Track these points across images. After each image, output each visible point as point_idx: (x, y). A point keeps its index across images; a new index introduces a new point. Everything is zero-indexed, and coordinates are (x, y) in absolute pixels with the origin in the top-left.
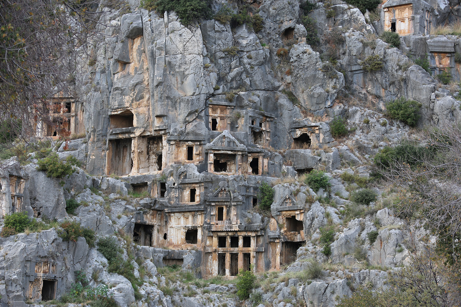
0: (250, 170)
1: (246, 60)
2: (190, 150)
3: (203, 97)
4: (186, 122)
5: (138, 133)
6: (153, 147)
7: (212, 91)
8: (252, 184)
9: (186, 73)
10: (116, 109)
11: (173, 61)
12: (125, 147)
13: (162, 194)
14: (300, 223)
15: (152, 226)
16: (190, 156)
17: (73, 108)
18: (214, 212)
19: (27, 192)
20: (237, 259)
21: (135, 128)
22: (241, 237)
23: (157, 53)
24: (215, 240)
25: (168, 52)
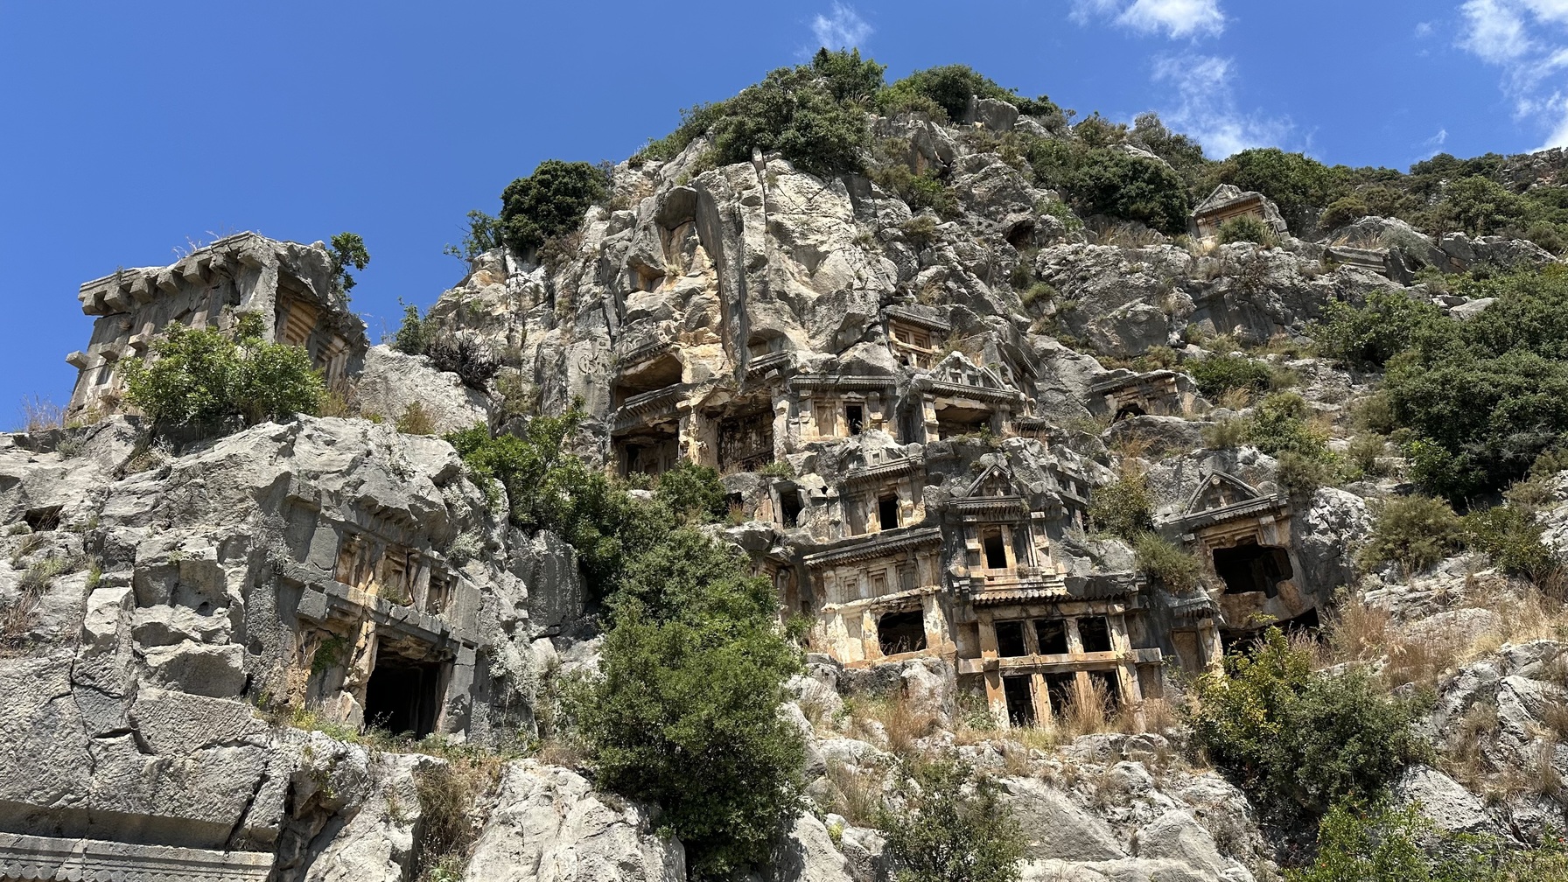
2: (854, 414)
3: (873, 297)
4: (836, 346)
5: (695, 399)
7: (892, 290)
9: (822, 249)
10: (633, 361)
11: (787, 226)
13: (792, 519)
18: (973, 544)
21: (687, 387)
22: (1073, 619)
23: (744, 210)
24: (987, 632)
25: (772, 208)
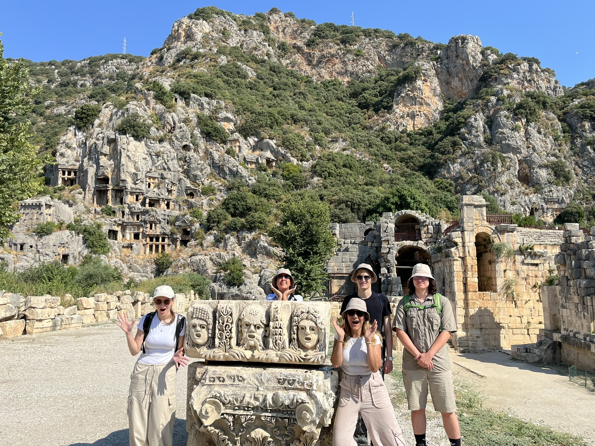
0: (166, 207)
1: (165, 158)
2: (137, 197)
3: (144, 173)
4: (135, 184)
5: (111, 187)
6: (119, 194)
7: (149, 170)
8: (167, 213)
9: (137, 161)
10: (100, 176)
11: (130, 155)
12: (104, 193)
13: (123, 217)
14: (189, 231)
15: (117, 231)
16: (137, 200)
17: (78, 174)
18: (148, 225)
19: (54, 212)
20: (158, 247)
21: (110, 185)
22: (161, 237)
23: (122, 150)
24: (148, 239)
25: (128, 151)
